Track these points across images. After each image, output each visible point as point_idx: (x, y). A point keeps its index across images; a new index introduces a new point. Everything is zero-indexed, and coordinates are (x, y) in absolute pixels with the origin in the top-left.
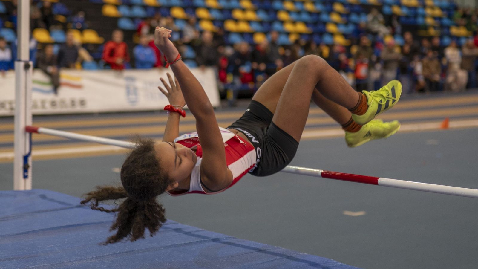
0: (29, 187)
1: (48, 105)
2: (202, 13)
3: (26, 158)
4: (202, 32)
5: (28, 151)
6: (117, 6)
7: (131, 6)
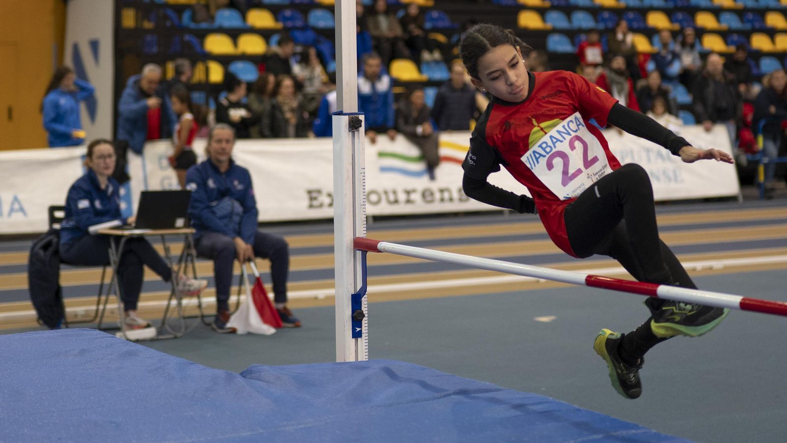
0: (363, 356)
1: (416, 197)
2: (705, 20)
3: (356, 299)
4: (704, 56)
5: (359, 285)
6: (541, 12)
7: (568, 10)
